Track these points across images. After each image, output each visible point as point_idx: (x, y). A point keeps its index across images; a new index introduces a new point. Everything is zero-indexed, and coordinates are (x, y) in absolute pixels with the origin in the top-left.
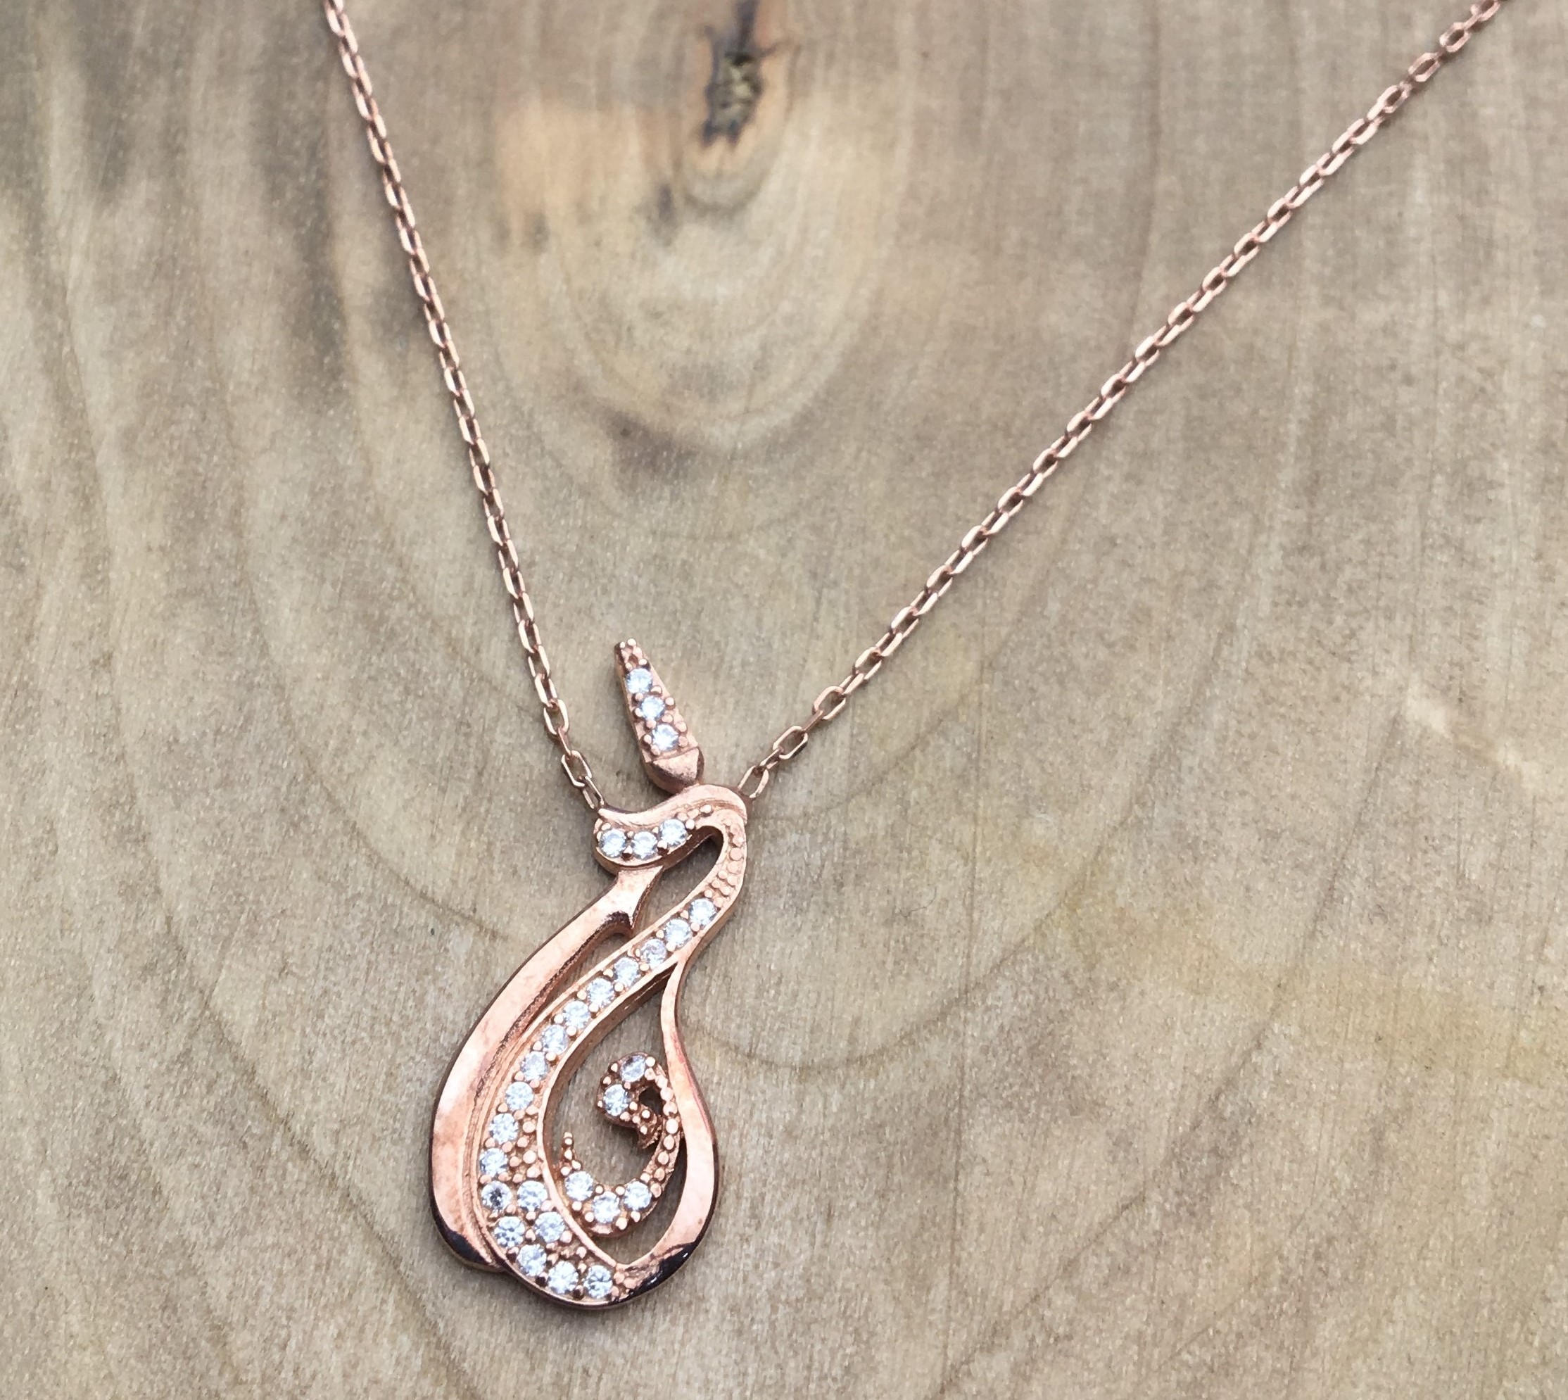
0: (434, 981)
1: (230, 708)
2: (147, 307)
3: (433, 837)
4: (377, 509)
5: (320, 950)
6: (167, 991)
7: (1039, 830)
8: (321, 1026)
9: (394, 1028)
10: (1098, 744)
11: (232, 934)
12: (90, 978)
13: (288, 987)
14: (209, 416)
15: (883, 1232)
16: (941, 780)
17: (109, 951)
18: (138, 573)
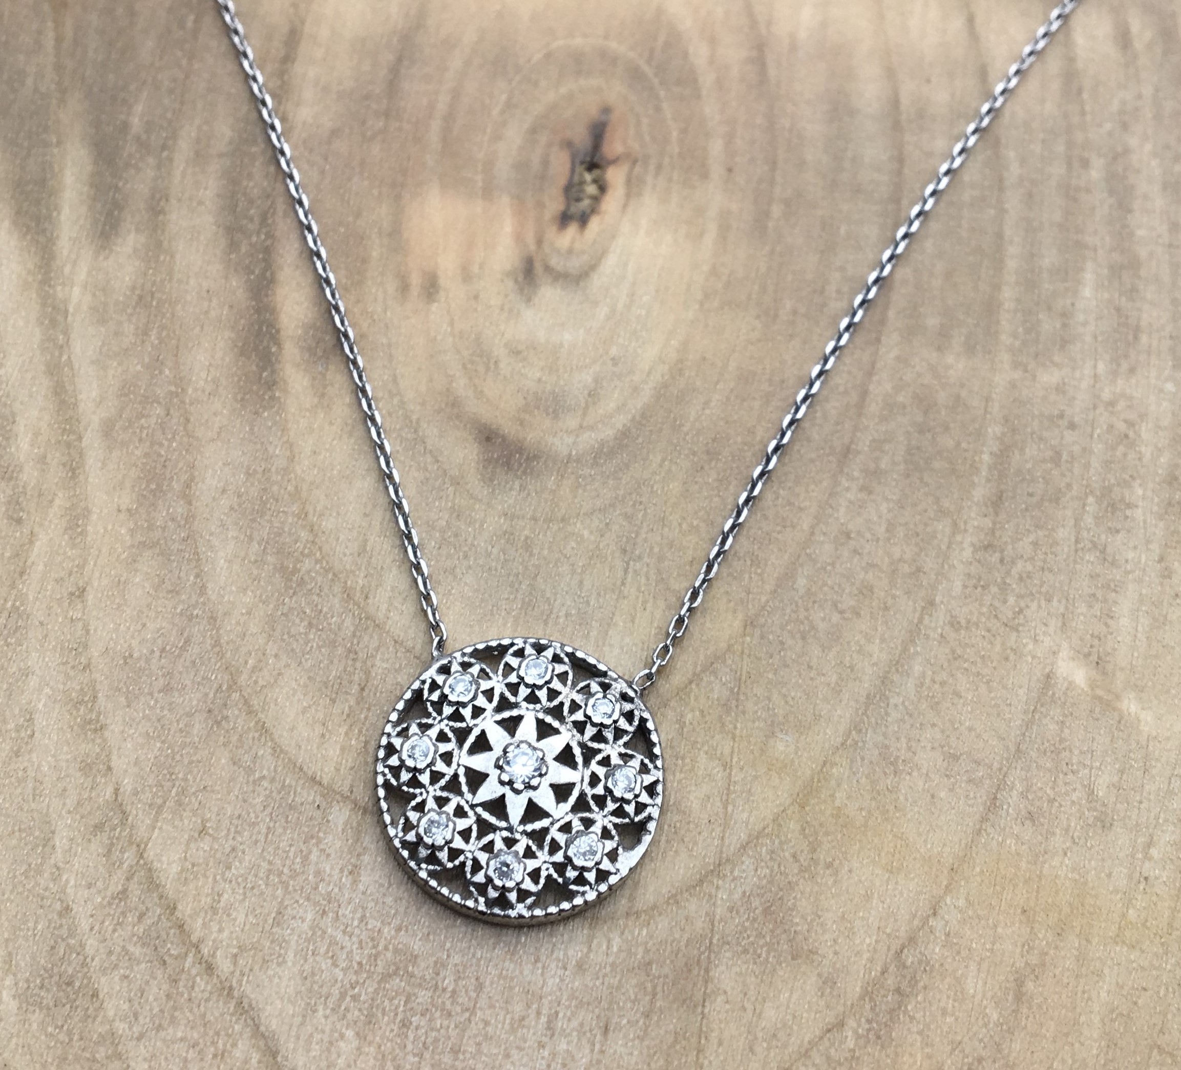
0: (317, 844)
1: (174, 632)
2: (129, 329)
3: (323, 735)
4: (296, 487)
5: (231, 817)
6: (112, 844)
7: (781, 747)
8: (228, 875)
9: (284, 878)
10: (829, 685)
11: (165, 802)
12: (53, 832)
13: (205, 845)
14: (172, 412)
15: (646, 1043)
16: (710, 707)
17: (69, 812)
18: (110, 527)
